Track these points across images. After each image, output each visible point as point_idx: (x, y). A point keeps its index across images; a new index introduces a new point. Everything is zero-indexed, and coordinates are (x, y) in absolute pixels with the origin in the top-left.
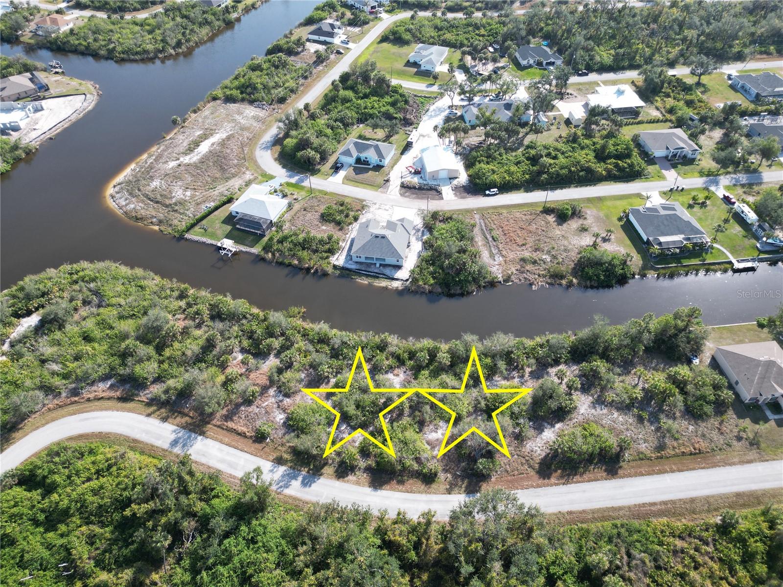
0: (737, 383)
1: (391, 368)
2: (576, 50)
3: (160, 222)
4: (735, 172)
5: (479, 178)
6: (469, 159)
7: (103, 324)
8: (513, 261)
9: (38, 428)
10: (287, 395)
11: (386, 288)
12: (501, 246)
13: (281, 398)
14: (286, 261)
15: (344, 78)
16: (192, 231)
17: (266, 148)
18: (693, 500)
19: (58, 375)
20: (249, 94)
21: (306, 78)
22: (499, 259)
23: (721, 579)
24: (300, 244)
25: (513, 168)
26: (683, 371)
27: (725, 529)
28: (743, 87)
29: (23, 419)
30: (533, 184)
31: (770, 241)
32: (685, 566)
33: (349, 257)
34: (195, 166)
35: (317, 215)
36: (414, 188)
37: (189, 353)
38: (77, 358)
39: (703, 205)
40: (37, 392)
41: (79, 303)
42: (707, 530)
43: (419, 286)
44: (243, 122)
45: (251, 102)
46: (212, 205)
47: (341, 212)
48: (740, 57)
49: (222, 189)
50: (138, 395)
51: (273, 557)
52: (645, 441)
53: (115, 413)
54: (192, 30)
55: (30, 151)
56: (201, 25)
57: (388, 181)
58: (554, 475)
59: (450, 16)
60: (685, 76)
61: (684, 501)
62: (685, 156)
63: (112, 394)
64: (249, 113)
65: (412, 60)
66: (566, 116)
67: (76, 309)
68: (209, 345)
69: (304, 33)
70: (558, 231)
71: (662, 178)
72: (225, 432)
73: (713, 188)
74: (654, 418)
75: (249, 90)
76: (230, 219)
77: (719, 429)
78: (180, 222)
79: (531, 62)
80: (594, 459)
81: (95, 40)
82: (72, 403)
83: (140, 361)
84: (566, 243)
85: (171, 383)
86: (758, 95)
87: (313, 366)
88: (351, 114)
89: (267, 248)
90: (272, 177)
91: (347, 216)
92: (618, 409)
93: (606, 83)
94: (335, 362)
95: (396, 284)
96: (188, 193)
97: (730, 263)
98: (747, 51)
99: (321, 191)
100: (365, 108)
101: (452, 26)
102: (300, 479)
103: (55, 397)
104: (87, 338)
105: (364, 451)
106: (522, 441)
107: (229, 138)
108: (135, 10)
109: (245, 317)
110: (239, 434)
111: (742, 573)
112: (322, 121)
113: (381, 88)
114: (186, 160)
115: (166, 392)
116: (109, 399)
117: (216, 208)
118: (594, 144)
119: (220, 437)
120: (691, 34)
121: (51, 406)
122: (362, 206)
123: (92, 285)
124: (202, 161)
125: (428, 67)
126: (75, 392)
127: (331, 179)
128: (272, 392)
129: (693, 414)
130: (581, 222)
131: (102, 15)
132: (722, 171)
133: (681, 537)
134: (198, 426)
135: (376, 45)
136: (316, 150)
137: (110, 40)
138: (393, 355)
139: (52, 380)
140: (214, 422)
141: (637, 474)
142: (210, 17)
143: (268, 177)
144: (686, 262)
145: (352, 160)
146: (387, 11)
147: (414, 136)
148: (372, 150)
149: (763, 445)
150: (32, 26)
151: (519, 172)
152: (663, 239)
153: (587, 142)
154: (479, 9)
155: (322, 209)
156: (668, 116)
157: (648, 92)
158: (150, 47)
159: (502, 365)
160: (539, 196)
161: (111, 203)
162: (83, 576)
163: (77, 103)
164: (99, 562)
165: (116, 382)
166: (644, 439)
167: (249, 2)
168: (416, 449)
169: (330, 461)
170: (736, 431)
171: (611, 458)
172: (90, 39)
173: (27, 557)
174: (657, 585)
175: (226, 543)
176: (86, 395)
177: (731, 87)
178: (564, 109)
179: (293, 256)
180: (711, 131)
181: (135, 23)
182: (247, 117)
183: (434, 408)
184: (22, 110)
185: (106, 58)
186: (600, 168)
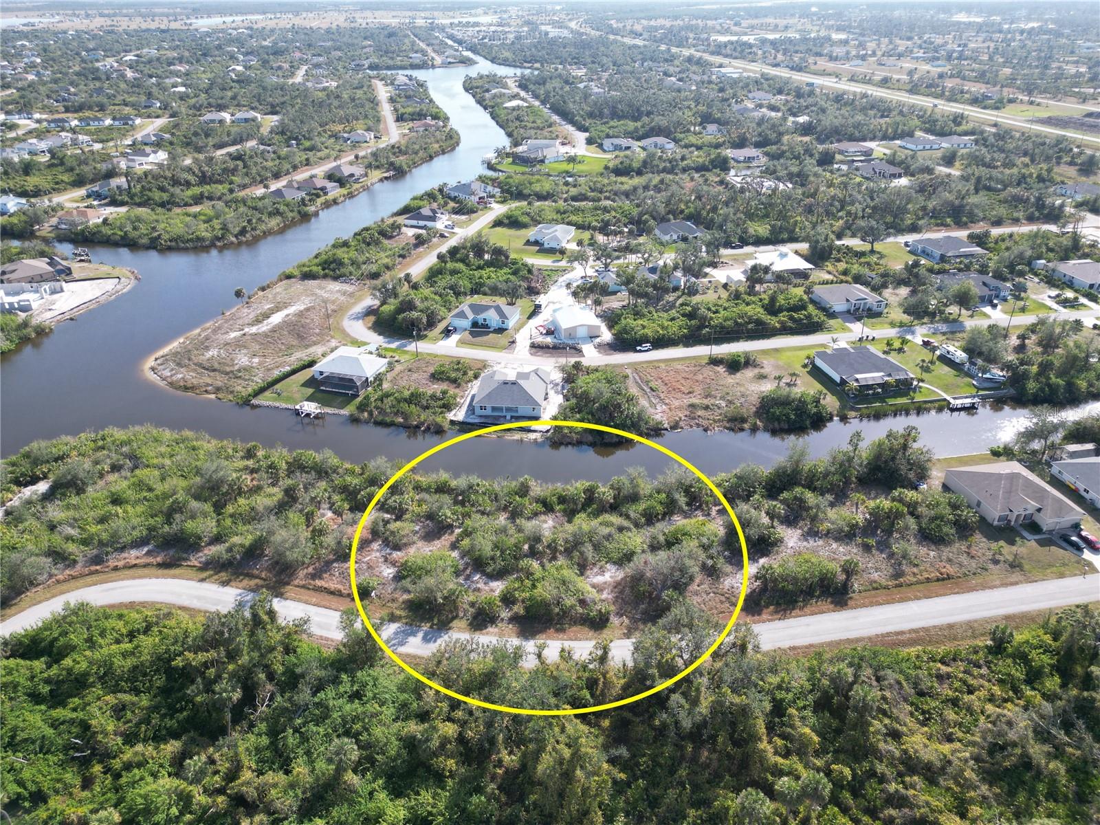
0: (979, 504)
1: (536, 514)
2: (725, 221)
3: (218, 390)
4: (932, 323)
5: (627, 333)
6: (611, 319)
7: (141, 485)
8: (680, 408)
9: (40, 602)
10: (397, 547)
11: (521, 440)
12: (662, 396)
13: (388, 551)
14: (388, 419)
15: (453, 252)
16: (260, 397)
17: (357, 318)
18: (951, 626)
19: (73, 541)
20: (334, 270)
21: (403, 256)
22: (662, 407)
23: (1005, 701)
24: (405, 400)
25: (667, 324)
26: (910, 495)
27: (999, 646)
28: (923, 252)
29: (19, 593)
30: (692, 338)
31: (988, 376)
32: (956, 690)
33: (471, 409)
34: (266, 335)
35: (426, 375)
36: (547, 347)
37: (261, 509)
38: (102, 520)
39: (900, 350)
40: (44, 559)
41: (107, 468)
42: (976, 652)
43: (564, 436)
44: (326, 295)
45: (336, 278)
46: (288, 369)
47: (458, 370)
48: (914, 229)
49: (301, 355)
50: (186, 559)
51: (389, 712)
52: (877, 570)
53: (154, 580)
54: (260, 219)
55: (43, 330)
56: (271, 215)
57: (513, 342)
58: (765, 611)
60: (857, 245)
61: (941, 628)
62: (869, 309)
63: (151, 560)
64: (332, 289)
65: (532, 239)
66: (724, 281)
67: (101, 476)
68: (290, 496)
69: (401, 220)
70: (731, 380)
71: (844, 329)
72: (311, 592)
73: (909, 337)
74: (883, 546)
75: (332, 266)
76: (311, 382)
77: (968, 553)
78: (243, 388)
79: (675, 237)
80: (814, 591)
81: (135, 228)
82: (91, 573)
83: (193, 517)
84: (742, 389)
85: (236, 540)
86: (942, 257)
87: (430, 516)
88: (464, 284)
89: (362, 407)
90: (365, 344)
91: (465, 373)
92: (837, 539)
94: (459, 509)
95: (533, 436)
96: (256, 360)
97: (945, 400)
98: (921, 222)
99: (429, 354)
100: (481, 278)
101: (577, 211)
102: (421, 635)
103: (68, 566)
104: (116, 500)
105: (507, 600)
106: (718, 577)
107: (308, 309)
108: (186, 205)
109: (335, 471)
110: (332, 593)
111: (1029, 693)
112: (427, 290)
113: (500, 258)
114: (254, 330)
115: (230, 550)
116: (146, 566)
117: (294, 372)
118: (761, 300)
119: (305, 598)
120: (855, 208)
121: (61, 577)
122: (484, 365)
123: (125, 449)
124: (273, 330)
125: (553, 245)
126: (97, 560)
127: (442, 343)
128: (375, 545)
129: (930, 537)
130: (756, 371)
131: (142, 211)
132: (916, 322)
133: (943, 663)
134: (274, 588)
135: (488, 229)
136: (421, 311)
137: (154, 228)
138: (538, 500)
139: (65, 546)
140: (296, 582)
141: (872, 604)
142: (282, 208)
143: (359, 343)
144: (891, 401)
145: (466, 323)
146: (498, 202)
147: (541, 299)
148: (493, 310)
149: (1026, 567)
151: (676, 327)
152: (858, 376)
153: (753, 299)
154: (607, 198)
155: (432, 370)
156: (843, 277)
157: (818, 256)
158: (206, 235)
159: (682, 500)
160: (702, 351)
161: (152, 376)
162: (105, 756)
163: (109, 285)
164: (130, 739)
165: (157, 546)
166: (874, 568)
167: (330, 196)
168: (578, 591)
169: (461, 614)
170: (989, 554)
171: (836, 588)
172: (129, 228)
173: (21, 736)
174: (923, 713)
175: (321, 695)
176: (112, 563)
177: (910, 252)
178: (719, 275)
179: (396, 414)
180: (894, 288)
181: (188, 215)
182: (331, 292)
183: (597, 547)
184: (37, 291)
185: (148, 248)
186: (774, 321)
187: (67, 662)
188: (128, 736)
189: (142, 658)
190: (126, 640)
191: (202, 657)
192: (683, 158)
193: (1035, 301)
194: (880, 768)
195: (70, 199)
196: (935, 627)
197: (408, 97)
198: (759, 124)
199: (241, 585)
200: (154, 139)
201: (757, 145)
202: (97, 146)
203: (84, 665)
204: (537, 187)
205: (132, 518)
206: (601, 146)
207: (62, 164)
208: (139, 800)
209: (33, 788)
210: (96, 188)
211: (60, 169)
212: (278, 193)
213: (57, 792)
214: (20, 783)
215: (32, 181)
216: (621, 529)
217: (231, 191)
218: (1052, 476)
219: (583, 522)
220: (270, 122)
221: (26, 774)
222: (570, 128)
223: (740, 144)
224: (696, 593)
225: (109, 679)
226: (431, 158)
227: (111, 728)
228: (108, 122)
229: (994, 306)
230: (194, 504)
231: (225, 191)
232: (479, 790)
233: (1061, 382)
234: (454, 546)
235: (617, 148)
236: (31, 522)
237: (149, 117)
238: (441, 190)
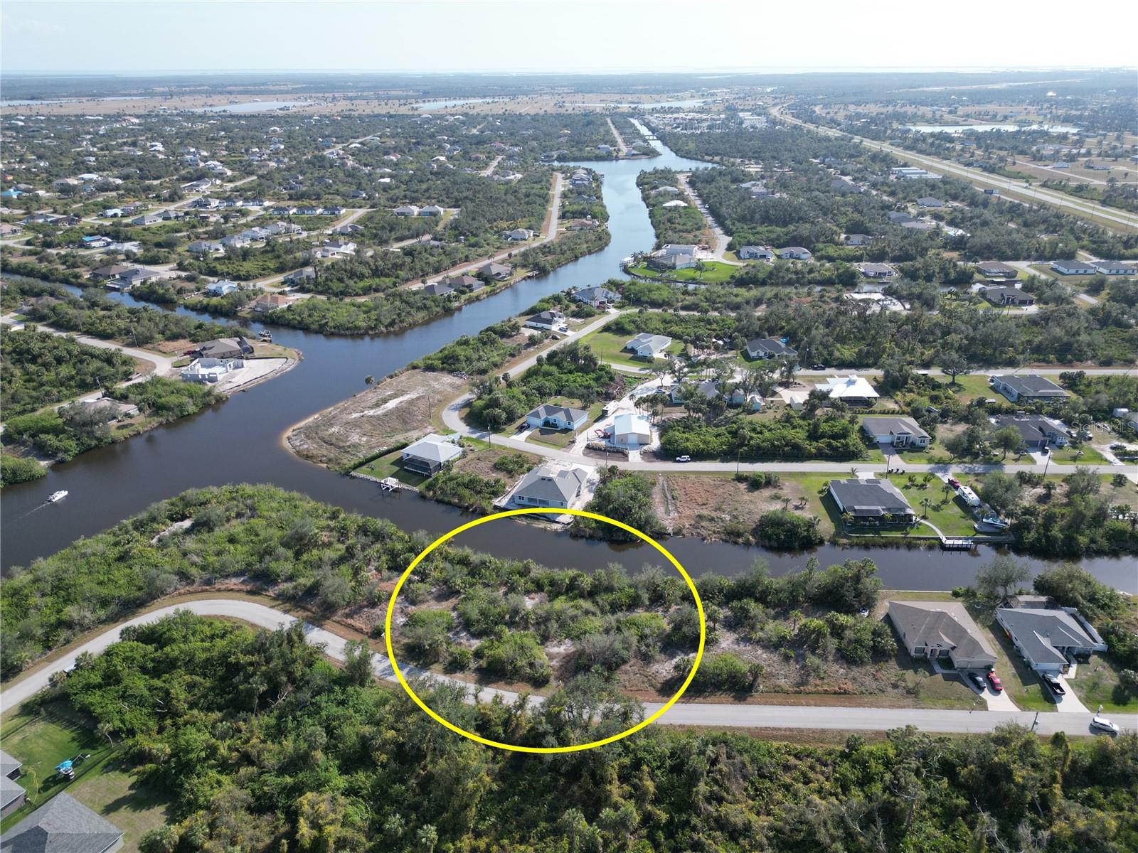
0: (905, 635)
1: (527, 592)
2: (810, 343)
3: (330, 460)
4: (971, 462)
5: (672, 445)
6: (664, 429)
7: (252, 531)
8: (688, 517)
10: (413, 603)
11: (545, 529)
12: (679, 504)
13: (407, 604)
14: (446, 499)
15: (552, 356)
16: (358, 470)
17: (455, 409)
18: (823, 731)
19: (196, 566)
20: (450, 365)
21: (513, 356)
22: (674, 515)
23: (831, 794)
24: (464, 485)
25: (711, 439)
26: (843, 619)
27: (848, 753)
28: (1005, 389)
29: (153, 598)
30: (728, 455)
31: (989, 521)
32: (794, 779)
33: (512, 498)
34: (379, 418)
35: (490, 465)
36: (600, 450)
37: (326, 559)
38: (218, 553)
39: (921, 487)
40: (174, 577)
41: (233, 514)
42: (829, 754)
43: (579, 530)
44: (437, 387)
45: (450, 372)
46: (385, 448)
47: (516, 462)
48: (1012, 363)
49: (400, 438)
50: (267, 590)
52: (786, 677)
53: (242, 602)
54: (409, 313)
55: (221, 398)
56: (419, 309)
57: (573, 442)
59: (683, 313)
60: (938, 376)
61: (814, 731)
62: (913, 444)
63: (243, 587)
64: (445, 381)
65: (629, 347)
66: (788, 402)
67: (228, 520)
68: (350, 554)
69: (522, 321)
70: (747, 497)
71: (880, 460)
72: (342, 627)
73: (939, 474)
74: (800, 658)
75: (451, 361)
76: (400, 462)
77: (874, 675)
78: (348, 461)
79: (762, 354)
80: (722, 685)
81: (310, 316)
82: (203, 591)
83: (277, 560)
84: (752, 507)
85: (302, 580)
86: (1020, 396)
87: (446, 582)
88: (551, 386)
89: (430, 487)
90: (453, 432)
91: (521, 466)
92: (765, 647)
93: (840, 376)
94: (469, 579)
95: (555, 526)
96: (364, 439)
97: (939, 539)
98: (1021, 358)
99: (499, 446)
100: (567, 381)
101: (682, 321)
103: (189, 584)
104: (232, 540)
105: (478, 654)
106: (649, 662)
107: (418, 398)
108: (357, 295)
109: (390, 537)
110: (356, 630)
111: (855, 792)
112: (516, 391)
113: (588, 365)
114: (371, 412)
115: (295, 588)
116: (239, 591)
117: (389, 452)
118: (809, 425)
119: (336, 630)
120: (952, 338)
121: (182, 591)
122: (540, 460)
123: (249, 502)
124: (385, 415)
125: (646, 353)
126: (208, 582)
127: (514, 437)
129: (847, 658)
130: (774, 491)
131: (322, 298)
132: (955, 460)
133: (796, 756)
134: (318, 620)
135: (596, 334)
136: (504, 409)
137: (324, 316)
138: (533, 581)
139: (189, 569)
140: (334, 618)
141: (766, 703)
142: (429, 303)
143: (447, 431)
144: (884, 534)
145: (539, 422)
146: (616, 307)
147: (611, 406)
148: (562, 413)
149: (922, 695)
150: (253, 304)
151: (717, 444)
152: (858, 507)
153: (802, 422)
154: (716, 309)
155: (496, 460)
156: (905, 408)
157: (887, 387)
158: (363, 324)
159: (645, 597)
160: (732, 467)
161: (286, 444)
162: (175, 714)
163: (277, 364)
164: (192, 705)
165: (250, 578)
166: (785, 675)
167: (474, 294)
168: (531, 655)
169: (441, 660)
170: (893, 680)
171: (743, 687)
172: (305, 315)
173: (130, 692)
174: (756, 790)
175: (318, 698)
176: (217, 586)
177: (992, 388)
178: (786, 395)
179: (454, 495)
180: (953, 424)
181: (354, 305)
182: (443, 384)
183: (562, 625)
184: (223, 366)
185: (317, 332)
186: (811, 447)
187: (167, 649)
189: (214, 654)
190: (208, 640)
191: (249, 658)
192: (811, 271)
193: (1093, 451)
195: (268, 285)
196: (809, 729)
197: (580, 194)
198: (905, 237)
199: (297, 614)
200: (350, 230)
201: (894, 260)
202: (305, 234)
203: (177, 653)
204: (655, 296)
205: (238, 555)
206: (738, 254)
207: (273, 250)
208: (184, 743)
209: (129, 726)
210: (290, 275)
211: (270, 255)
212: (431, 289)
213: (142, 732)
214: (123, 721)
215: (248, 266)
216: (587, 613)
217: (395, 284)
218: (996, 622)
219: (560, 604)
220: (448, 214)
221: (127, 717)
222: (718, 231)
223: (878, 257)
224: (626, 672)
225: (190, 664)
226: (577, 258)
227: (182, 697)
228: (319, 211)
229: (1045, 452)
230: (281, 550)
231: (390, 284)
232: (403, 781)
233: (1060, 536)
234: (454, 609)
235: (753, 256)
236: (173, 549)
237: (353, 207)
238: (569, 294)
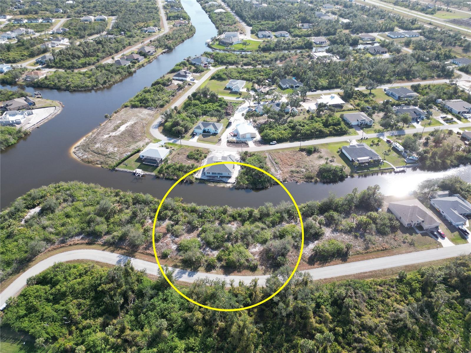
0: (400, 218)
1: (230, 222)
2: (309, 79)
3: (102, 163)
4: (392, 130)
5: (266, 137)
6: (260, 129)
7: (76, 209)
8: (287, 172)
9: (43, 260)
10: (177, 236)
11: (224, 187)
12: (280, 166)
13: (174, 238)
14: (171, 177)
15: (194, 95)
16: (119, 166)
17: (155, 128)
18: (384, 270)
19: (53, 234)
20: (145, 104)
21: (173, 96)
22: (280, 172)
23: (401, 301)
24: (177, 169)
25: (283, 132)
26: (374, 214)
27: (401, 280)
28: (392, 94)
29: (35, 256)
30: (293, 139)
31: (411, 158)
32: (384, 297)
33: (204, 173)
34: (119, 137)
35: (185, 156)
36: (234, 142)
37: (123, 220)
38: (63, 225)
39: (377, 144)
40: (43, 242)
41: (62, 201)
42: (392, 281)
43: (241, 185)
44: (142, 116)
45: (146, 107)
46: (129, 153)
47: (198, 154)
48: (389, 82)
49: (134, 147)
50: (97, 241)
51: (177, 306)
52: (359, 246)
53: (85, 250)
54: (111, 76)
55: (27, 133)
56: (116, 74)
57: (220, 140)
58: (316, 263)
59: (245, 67)
60: (364, 90)
61: (380, 271)
62: (367, 124)
63: (83, 241)
64: (145, 112)
65: (227, 87)
66: (307, 109)
67: (60, 204)
68: (134, 215)
69: (171, 76)
70: (308, 159)
71: (356, 134)
72: (145, 255)
73: (381, 138)
74: (362, 236)
75: (144, 102)
76: (139, 160)
77: (394, 239)
78: (112, 162)
79: (288, 86)
80: (335, 255)
81: (59, 81)
82: (61, 247)
83: (98, 224)
84: (312, 163)
85: (115, 234)
86: (399, 97)
87: (189, 223)
88: (199, 111)
89: (160, 172)
90: (160, 141)
91: (201, 156)
92: (345, 233)
93: (325, 94)
94: (200, 220)
95: (228, 185)
96: (116, 149)
97: (393, 168)
98: (392, 79)
99: (186, 146)
100: (206, 108)
101: (247, 72)
102: (187, 273)
103: (52, 244)
104: (68, 216)
105: (219, 259)
106: (299, 249)
107: (135, 124)
108: (79, 68)
109: (151, 203)
110: (153, 256)
111: (410, 298)
112: (184, 114)
113: (214, 99)
114: (114, 134)
115: (113, 238)
116: (82, 244)
117: (132, 155)
118: (322, 120)
119: (143, 258)
120: (365, 72)
121: (50, 249)
122: (208, 152)
123: (68, 192)
124: (122, 134)
125: (237, 90)
126: (63, 242)
127: (191, 140)
128: (169, 235)
129: (381, 232)
130: (318, 154)
131: (61, 71)
132: (385, 130)
133: (380, 285)
134: (131, 253)
135: (208, 81)
136: (182, 126)
137: (67, 81)
138: (231, 216)
139: (50, 236)
140: (139, 251)
141: (356, 261)
142: (120, 70)
143: (157, 141)
144: (371, 169)
145: (201, 131)
146: (213, 66)
147: (232, 119)
148: (211, 125)
149: (416, 245)
150: (24, 76)
151: (286, 134)
152: (359, 159)
153: (319, 119)
154: (259, 64)
155: (187, 153)
156: (357, 108)
157: (346, 97)
158: (90, 84)
159: (286, 216)
160: (297, 144)
161: (74, 156)
162: (76, 323)
163: (51, 110)
164: (85, 317)
165: (85, 236)
166: (358, 245)
167: (141, 63)
168: (246, 256)
169: (202, 265)
170: (402, 239)
171: (343, 254)
172: (56, 81)
173: (45, 316)
174: (371, 306)
175: (152, 300)
176: (69, 243)
177: (386, 94)
178: (306, 106)
179: (174, 175)
180: (378, 113)
181: (80, 74)
182: (144, 114)
183: (253, 237)
184: (22, 114)
185: (65, 90)
186: (326, 130)
187: (58, 287)
188: (83, 315)
189: (86, 286)
190: (79, 277)
191: (108, 286)
192: (293, 43)
193: (435, 120)
194: (353, 328)
195: (28, 64)
196: (378, 270)
197: (172, 7)
198: (327, 24)
199: (118, 252)
200: (62, 31)
201: (325, 35)
202: (37, 34)
203: (64, 288)
204: (229, 59)
205: (74, 224)
206: (257, 35)
207: (23, 45)
208: (91, 343)
209: (52, 335)
210: (39, 58)
211: (23, 47)
212: (118, 62)
213: (61, 336)
214: (47, 333)
215: (12, 55)
216: (262, 229)
217: (98, 60)
218: (431, 205)
219: (248, 226)
220: (111, 21)
221: (49, 330)
222: (244, 24)
223: (318, 34)
224: (290, 256)
225: (75, 294)
226: (183, 41)
227: (77, 313)
228: (40, 21)
229: (418, 122)
230: (99, 219)
231: (95, 61)
232: (210, 336)
233: (440, 161)
234: (198, 236)
235: (265, 36)
236: (36, 226)
237: (58, 18)
238: (188, 61)
